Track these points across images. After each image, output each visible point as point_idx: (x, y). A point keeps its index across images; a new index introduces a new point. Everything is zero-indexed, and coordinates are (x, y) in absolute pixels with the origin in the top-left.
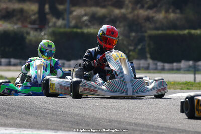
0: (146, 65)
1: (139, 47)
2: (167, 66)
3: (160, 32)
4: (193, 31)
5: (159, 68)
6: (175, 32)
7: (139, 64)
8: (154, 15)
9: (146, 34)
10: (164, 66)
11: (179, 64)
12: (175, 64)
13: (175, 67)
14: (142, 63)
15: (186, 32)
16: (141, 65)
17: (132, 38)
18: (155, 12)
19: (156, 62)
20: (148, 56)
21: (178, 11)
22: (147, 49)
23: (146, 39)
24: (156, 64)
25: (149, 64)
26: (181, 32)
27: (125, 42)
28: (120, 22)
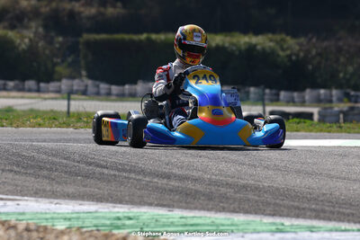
0: (82, 88)
1: (70, 59)
2: (115, 89)
3: (103, 36)
4: (154, 36)
5: (103, 91)
6: (126, 37)
7: (72, 86)
8: (82, 9)
9: (81, 40)
10: (110, 89)
11: (134, 87)
12: (127, 87)
13: (127, 92)
14: (76, 84)
15: (144, 36)
16: (75, 88)
17: (57, 46)
18: (83, 5)
19: (97, 83)
20: (84, 73)
21: (119, 4)
22: (83, 63)
23: (81, 47)
24: (98, 86)
25: (86, 86)
26: (135, 37)
27: (47, 52)
28: (30, 20)
